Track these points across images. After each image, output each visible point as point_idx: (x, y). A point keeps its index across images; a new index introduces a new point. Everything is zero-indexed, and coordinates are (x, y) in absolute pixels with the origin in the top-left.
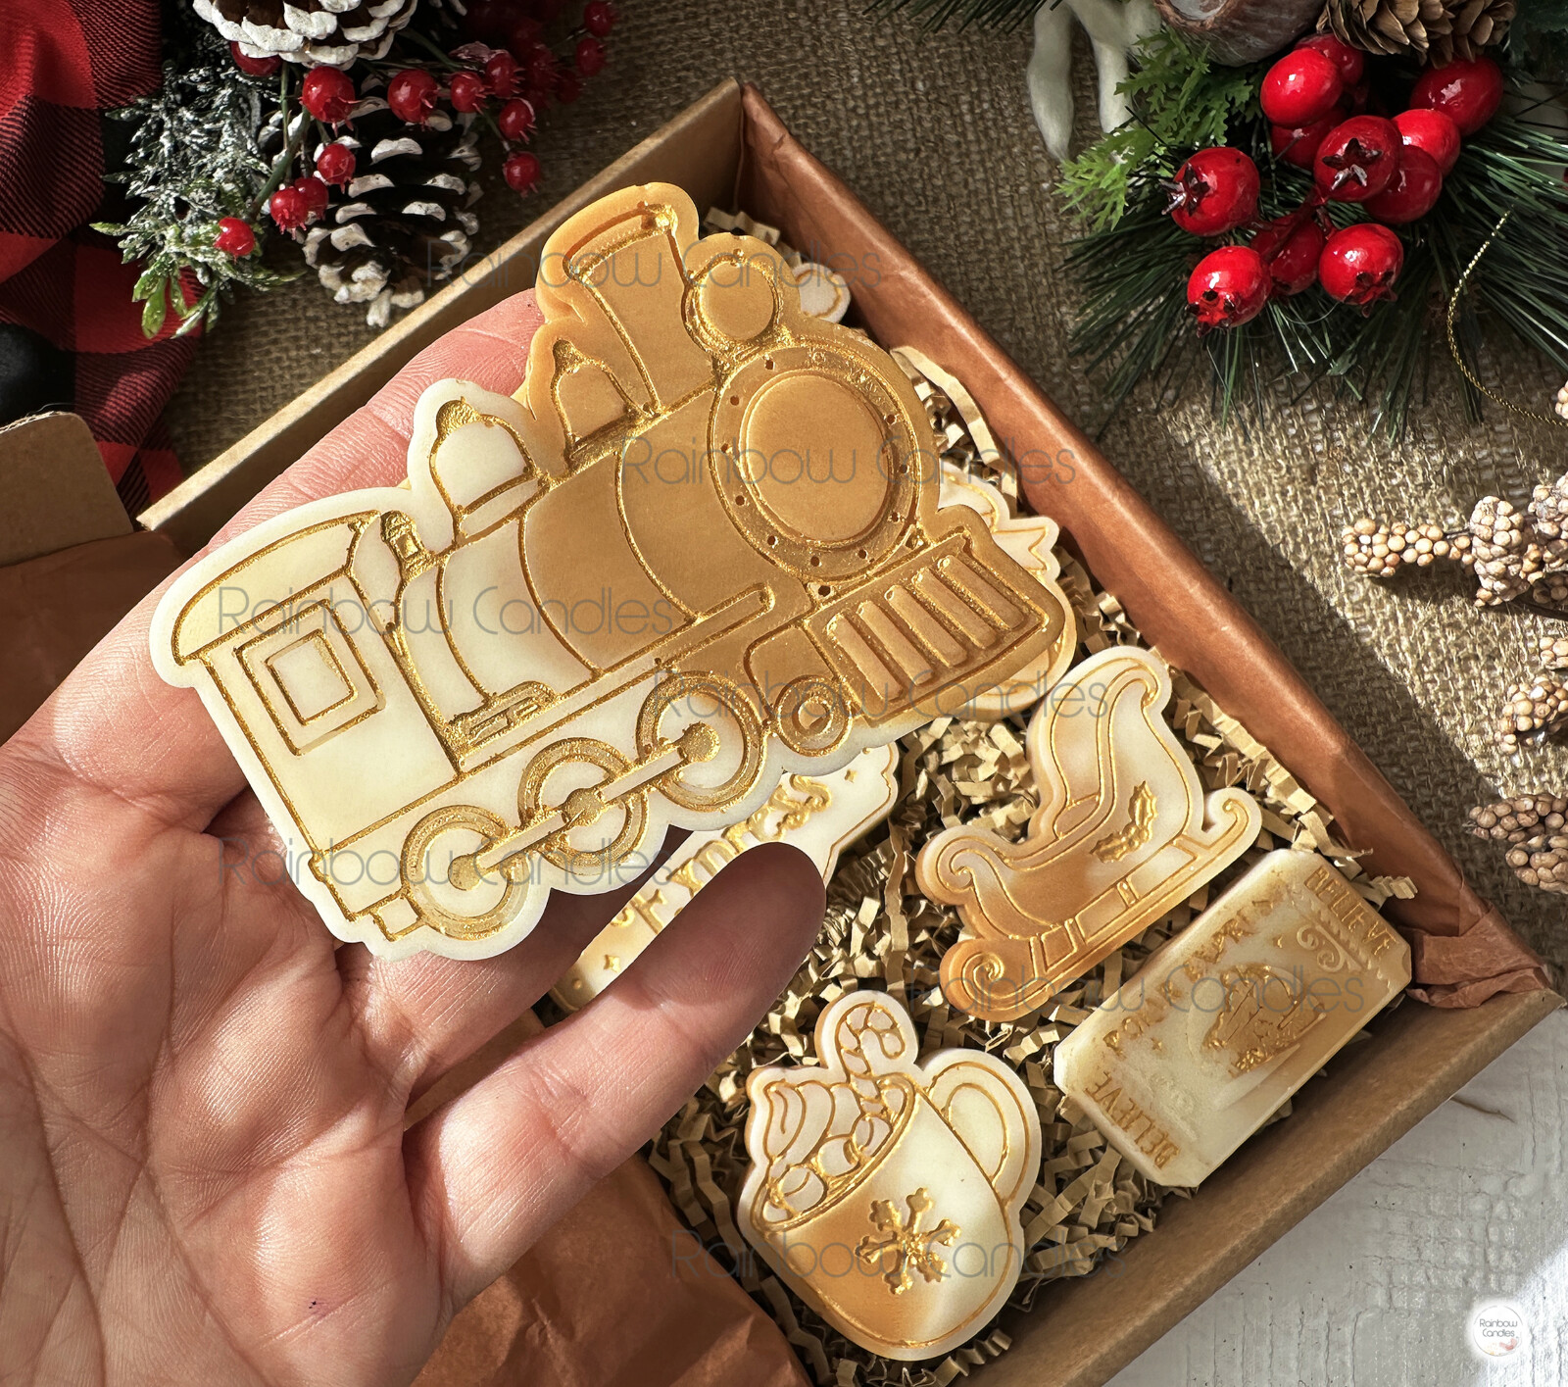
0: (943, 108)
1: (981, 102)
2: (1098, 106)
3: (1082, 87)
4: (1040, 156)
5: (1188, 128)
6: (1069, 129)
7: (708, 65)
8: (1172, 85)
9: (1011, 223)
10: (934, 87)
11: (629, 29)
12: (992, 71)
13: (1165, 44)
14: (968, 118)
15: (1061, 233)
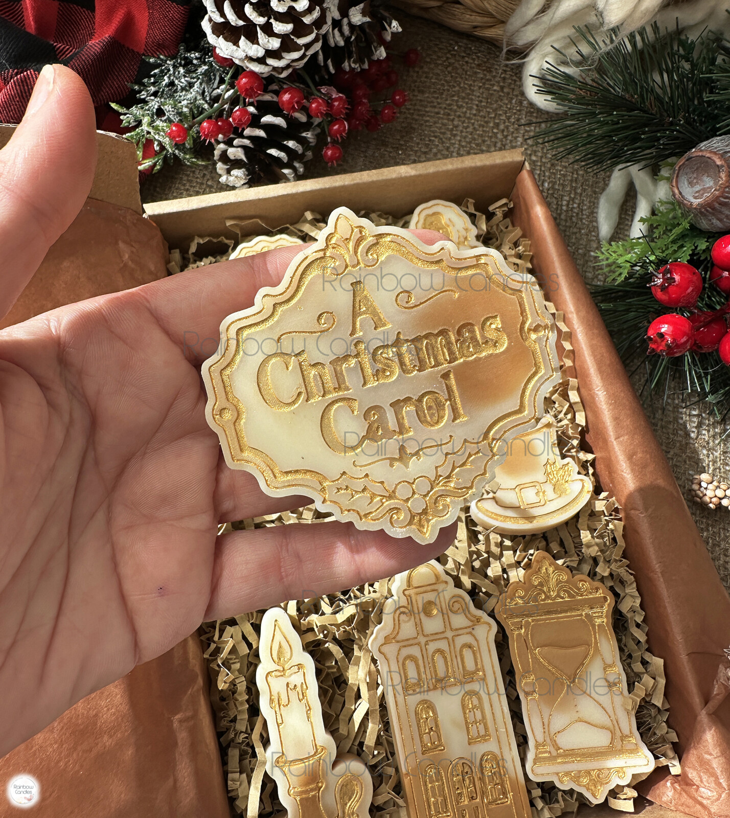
0: (554, 199)
1: (574, 203)
2: (631, 225)
3: (626, 214)
4: (594, 238)
5: (670, 251)
6: (612, 231)
7: (446, 139)
8: (669, 228)
10: (553, 188)
11: (415, 110)
12: (584, 190)
13: (672, 207)
14: (564, 208)
15: (593, 279)
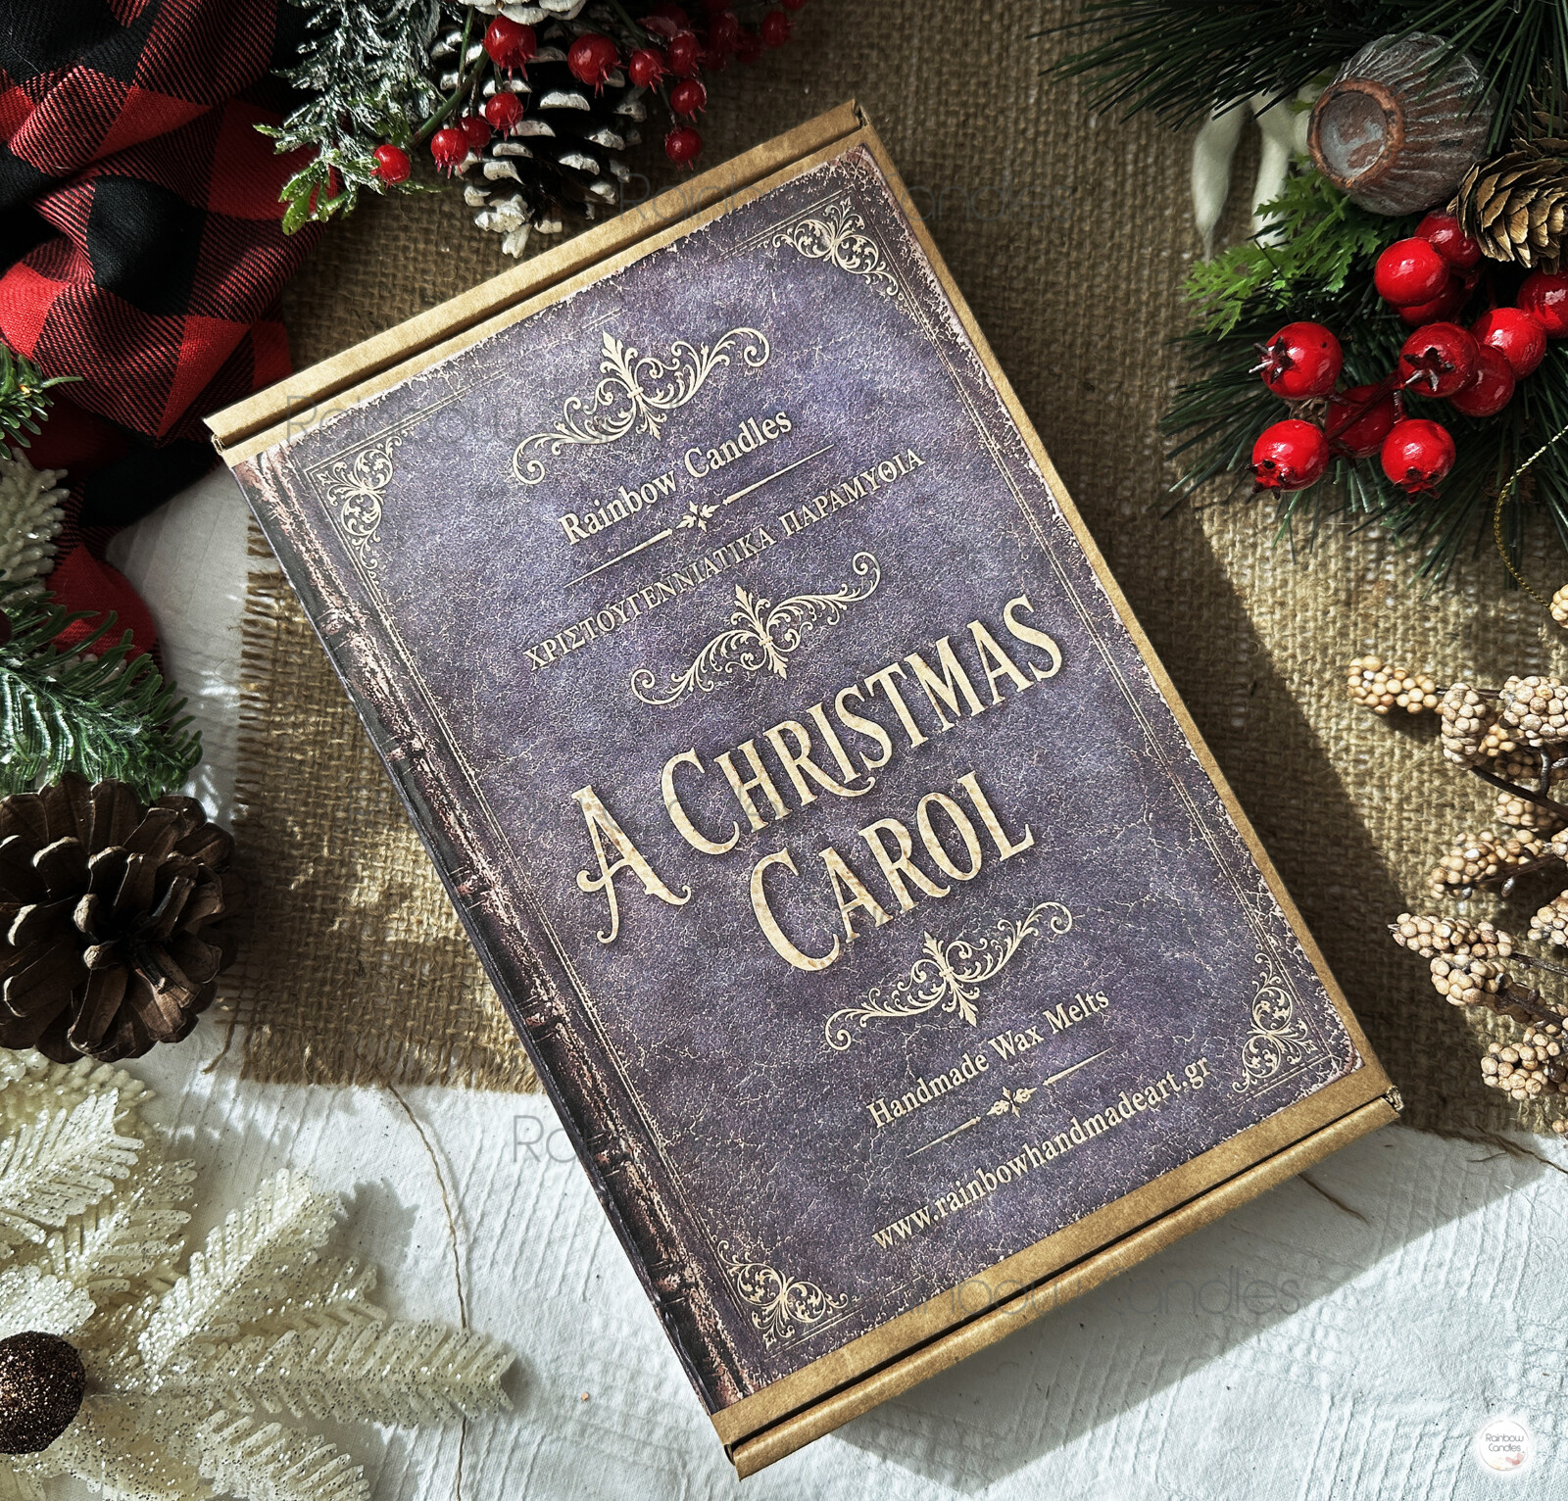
0: (1109, 152)
1: (1146, 156)
4: (1187, 225)
7: (893, 48)
9: (1144, 285)
10: (1105, 129)
14: (1130, 168)
15: (1188, 308)
